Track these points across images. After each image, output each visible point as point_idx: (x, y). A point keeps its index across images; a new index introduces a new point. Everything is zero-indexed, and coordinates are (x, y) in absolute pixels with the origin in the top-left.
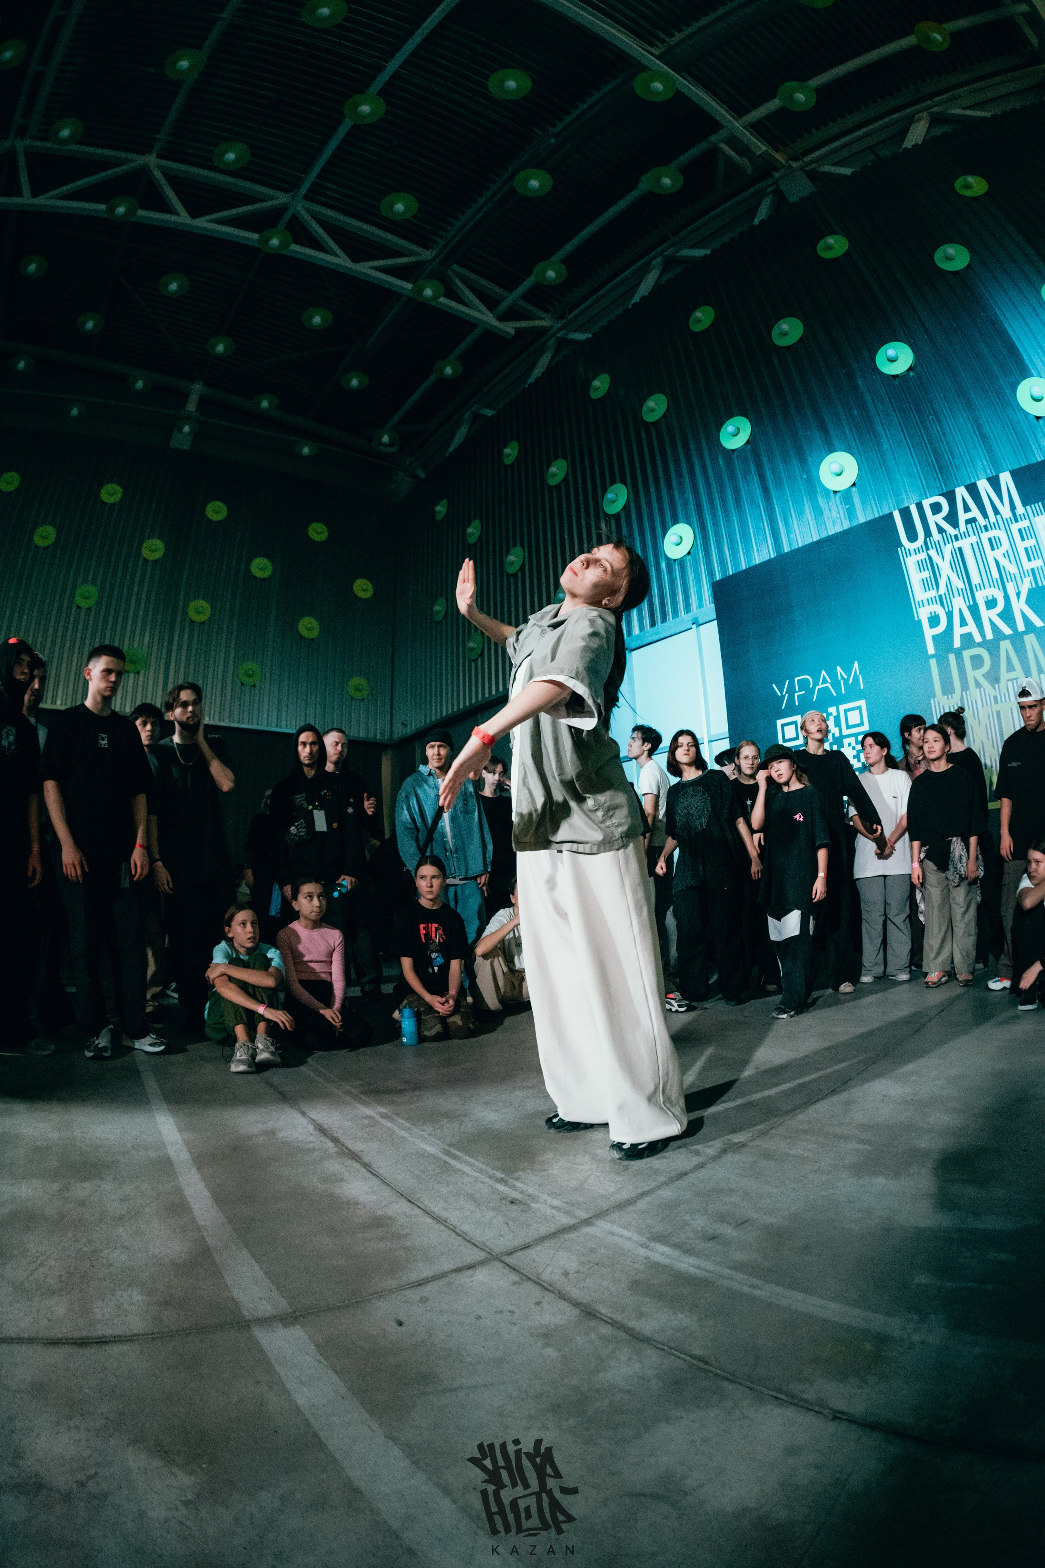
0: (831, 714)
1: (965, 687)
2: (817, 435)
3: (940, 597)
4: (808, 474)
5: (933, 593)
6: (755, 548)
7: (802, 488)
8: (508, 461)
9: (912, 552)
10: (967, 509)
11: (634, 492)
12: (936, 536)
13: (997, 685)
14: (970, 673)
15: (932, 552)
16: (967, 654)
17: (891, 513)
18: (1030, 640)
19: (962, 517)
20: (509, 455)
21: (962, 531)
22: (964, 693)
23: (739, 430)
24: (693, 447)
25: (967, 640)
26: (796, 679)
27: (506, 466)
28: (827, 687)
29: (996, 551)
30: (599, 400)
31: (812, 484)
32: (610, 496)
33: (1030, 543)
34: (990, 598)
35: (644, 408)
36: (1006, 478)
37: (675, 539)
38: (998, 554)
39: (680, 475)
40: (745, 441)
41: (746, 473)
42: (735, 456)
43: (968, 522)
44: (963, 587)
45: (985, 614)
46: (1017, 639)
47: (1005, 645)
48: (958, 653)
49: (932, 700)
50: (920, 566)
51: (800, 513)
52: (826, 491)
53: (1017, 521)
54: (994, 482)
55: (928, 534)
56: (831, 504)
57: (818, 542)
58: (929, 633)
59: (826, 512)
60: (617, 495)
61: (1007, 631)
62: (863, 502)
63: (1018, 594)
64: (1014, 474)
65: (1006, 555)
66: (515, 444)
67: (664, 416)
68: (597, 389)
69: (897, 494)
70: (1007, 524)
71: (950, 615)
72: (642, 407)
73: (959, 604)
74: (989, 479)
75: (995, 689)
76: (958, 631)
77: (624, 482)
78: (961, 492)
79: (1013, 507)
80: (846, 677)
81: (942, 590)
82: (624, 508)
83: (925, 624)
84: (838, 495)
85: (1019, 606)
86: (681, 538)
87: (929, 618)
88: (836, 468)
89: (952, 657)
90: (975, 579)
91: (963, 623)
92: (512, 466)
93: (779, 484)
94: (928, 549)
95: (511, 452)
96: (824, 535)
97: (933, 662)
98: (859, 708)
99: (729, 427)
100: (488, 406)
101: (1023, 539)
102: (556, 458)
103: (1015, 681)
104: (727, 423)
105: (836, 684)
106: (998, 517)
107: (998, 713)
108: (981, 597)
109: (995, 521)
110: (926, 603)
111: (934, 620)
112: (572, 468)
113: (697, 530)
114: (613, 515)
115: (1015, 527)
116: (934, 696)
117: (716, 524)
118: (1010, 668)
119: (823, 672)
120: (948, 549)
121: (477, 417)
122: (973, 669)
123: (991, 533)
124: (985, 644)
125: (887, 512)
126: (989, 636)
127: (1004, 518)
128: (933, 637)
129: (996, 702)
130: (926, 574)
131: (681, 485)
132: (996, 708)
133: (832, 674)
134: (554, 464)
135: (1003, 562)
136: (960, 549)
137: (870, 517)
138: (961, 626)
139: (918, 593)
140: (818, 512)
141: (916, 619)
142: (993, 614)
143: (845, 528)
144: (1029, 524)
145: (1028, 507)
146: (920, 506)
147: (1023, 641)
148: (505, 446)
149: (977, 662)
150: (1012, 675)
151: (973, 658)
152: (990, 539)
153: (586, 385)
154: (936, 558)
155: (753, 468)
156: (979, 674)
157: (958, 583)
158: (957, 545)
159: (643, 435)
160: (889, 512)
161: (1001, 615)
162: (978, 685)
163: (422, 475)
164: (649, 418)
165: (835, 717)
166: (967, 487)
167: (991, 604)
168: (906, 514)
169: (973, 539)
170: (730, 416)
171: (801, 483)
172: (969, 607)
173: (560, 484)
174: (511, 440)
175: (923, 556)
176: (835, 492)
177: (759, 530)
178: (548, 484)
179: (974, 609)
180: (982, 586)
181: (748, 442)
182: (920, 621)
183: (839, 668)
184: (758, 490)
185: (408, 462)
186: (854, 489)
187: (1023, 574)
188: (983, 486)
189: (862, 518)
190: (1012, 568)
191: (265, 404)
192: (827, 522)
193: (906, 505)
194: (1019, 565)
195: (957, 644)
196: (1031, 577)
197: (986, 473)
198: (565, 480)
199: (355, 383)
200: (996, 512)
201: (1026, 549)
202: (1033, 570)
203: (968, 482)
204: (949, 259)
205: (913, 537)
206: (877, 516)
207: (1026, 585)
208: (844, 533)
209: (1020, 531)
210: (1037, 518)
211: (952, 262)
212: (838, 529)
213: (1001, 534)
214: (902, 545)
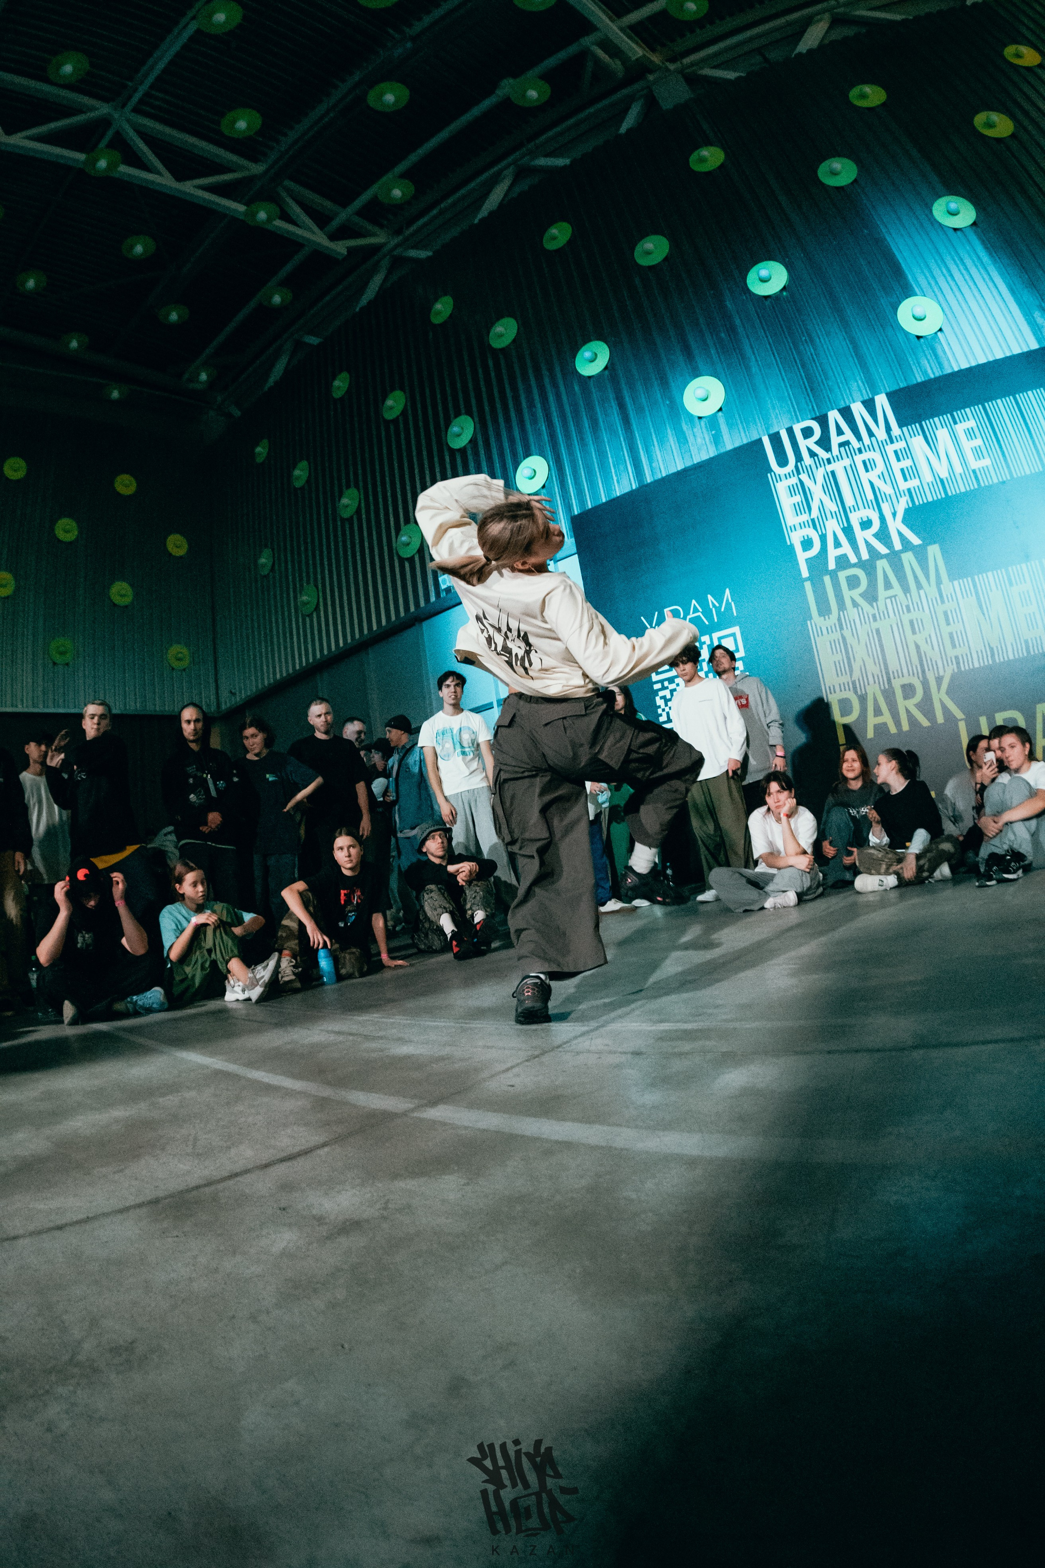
0: (704, 643)
1: (842, 606)
2: (681, 359)
3: (813, 520)
4: (671, 402)
5: (805, 517)
6: (615, 478)
7: (665, 416)
8: (337, 394)
9: (783, 477)
10: (840, 432)
11: (482, 425)
12: (807, 460)
13: (875, 604)
14: (847, 593)
15: (804, 477)
16: (842, 575)
17: (761, 439)
18: (908, 558)
19: (835, 440)
20: (339, 388)
21: (834, 455)
22: (841, 613)
23: (596, 355)
24: (545, 373)
25: (843, 562)
26: (666, 610)
27: (335, 400)
28: (699, 616)
29: (871, 472)
30: (441, 325)
31: (676, 410)
32: (454, 429)
33: (906, 463)
34: (865, 519)
35: (491, 334)
36: (882, 401)
37: (528, 473)
38: (873, 475)
39: (531, 405)
40: (603, 367)
41: (604, 401)
42: (591, 383)
43: (841, 445)
44: (837, 509)
45: (861, 535)
46: (894, 558)
47: (882, 565)
48: (834, 575)
49: (809, 622)
50: (792, 491)
51: (662, 442)
52: (690, 416)
53: (892, 442)
54: (870, 405)
55: (799, 458)
56: (695, 430)
57: (685, 471)
58: (802, 556)
59: (691, 439)
60: (462, 428)
61: (883, 550)
62: (730, 426)
63: (894, 514)
64: (889, 396)
65: (882, 476)
66: (345, 375)
67: (514, 341)
68: (439, 313)
69: (766, 419)
70: (882, 447)
71: (823, 538)
72: (489, 333)
73: (833, 526)
74: (864, 402)
75: (872, 606)
76: (833, 553)
77: (469, 413)
78: (834, 416)
79: (888, 429)
80: (717, 605)
81: (815, 513)
82: (470, 441)
83: (798, 548)
84: (703, 422)
85: (896, 526)
86: (535, 471)
87: (802, 543)
88: (701, 393)
89: (827, 579)
90: (849, 501)
91: (838, 544)
92: (341, 399)
93: (640, 410)
94: (799, 473)
95: (341, 385)
96: (689, 464)
97: (808, 585)
98: (733, 635)
99: (585, 353)
100: (311, 333)
101: (899, 460)
102: (393, 389)
103: (893, 599)
104: (584, 348)
105: (707, 612)
106: (873, 439)
107: (878, 631)
108: (855, 519)
109: (869, 443)
110: (798, 527)
111: (807, 544)
112: (411, 399)
113: (551, 463)
114: (459, 450)
115: (890, 449)
116: (811, 618)
117: (571, 453)
118: (888, 585)
119: (694, 602)
120: (820, 473)
121: (299, 345)
122: (850, 589)
123: (865, 456)
124: (861, 564)
125: (755, 437)
126: (865, 556)
127: (879, 440)
128: (808, 561)
129: (875, 619)
130: (798, 499)
131: (533, 415)
132: (875, 625)
133: (703, 602)
134: (391, 396)
135: (878, 483)
136: (833, 473)
137: (737, 444)
138: (835, 548)
139: (790, 517)
140: (682, 439)
141: (789, 543)
142: (869, 534)
143: (712, 455)
144: (905, 446)
145: (905, 429)
146: (790, 431)
147: (900, 559)
148: (334, 379)
149: (853, 582)
150: (890, 593)
151: (848, 578)
152: (864, 462)
153: (427, 309)
154: (808, 482)
155: (612, 396)
156: (856, 593)
157: (831, 506)
158: (829, 468)
159: (491, 363)
160: (758, 437)
161: (876, 536)
162: (855, 604)
163: (237, 413)
164: (497, 343)
165: (708, 646)
166: (839, 410)
167: (866, 524)
168: (775, 439)
169: (847, 462)
170: (586, 340)
171: (663, 408)
172: (844, 530)
173: (398, 417)
174: (341, 372)
175: (794, 480)
176: (700, 418)
177: (619, 461)
178: (383, 417)
179: (848, 531)
180: (856, 508)
181: (606, 368)
182: (792, 545)
183: (710, 597)
184: (617, 418)
185: (219, 399)
186: (720, 413)
187: (898, 494)
188: (858, 409)
189: (730, 443)
190: (887, 489)
191: (74, 344)
192: (692, 448)
193: (776, 430)
194: (894, 484)
195: (832, 565)
196: (908, 497)
197: (862, 395)
198: (404, 413)
199: (174, 317)
200: (871, 434)
201: (902, 470)
202: (909, 490)
203: (842, 405)
204: (834, 173)
205: (782, 461)
206: (745, 442)
207: (902, 505)
208: (712, 459)
209: (896, 452)
210: (914, 438)
211: (838, 177)
212: (704, 457)
213: (876, 456)
214: (772, 471)
